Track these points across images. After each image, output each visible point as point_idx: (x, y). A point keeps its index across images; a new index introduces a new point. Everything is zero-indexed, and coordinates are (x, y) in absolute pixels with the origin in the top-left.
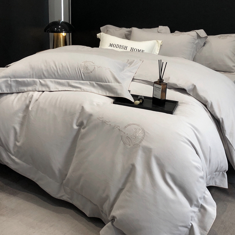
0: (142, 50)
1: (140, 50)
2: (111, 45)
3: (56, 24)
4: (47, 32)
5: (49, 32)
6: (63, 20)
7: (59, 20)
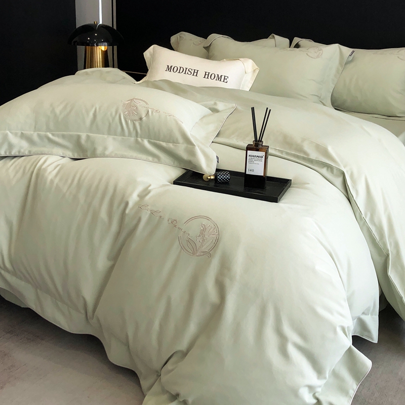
0: (225, 76)
1: (221, 76)
2: (169, 69)
3: (89, 29)
4: (73, 44)
5: (76, 43)
6: (101, 23)
7: (94, 22)
